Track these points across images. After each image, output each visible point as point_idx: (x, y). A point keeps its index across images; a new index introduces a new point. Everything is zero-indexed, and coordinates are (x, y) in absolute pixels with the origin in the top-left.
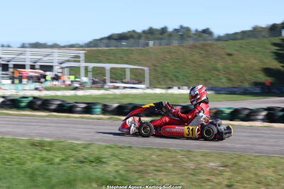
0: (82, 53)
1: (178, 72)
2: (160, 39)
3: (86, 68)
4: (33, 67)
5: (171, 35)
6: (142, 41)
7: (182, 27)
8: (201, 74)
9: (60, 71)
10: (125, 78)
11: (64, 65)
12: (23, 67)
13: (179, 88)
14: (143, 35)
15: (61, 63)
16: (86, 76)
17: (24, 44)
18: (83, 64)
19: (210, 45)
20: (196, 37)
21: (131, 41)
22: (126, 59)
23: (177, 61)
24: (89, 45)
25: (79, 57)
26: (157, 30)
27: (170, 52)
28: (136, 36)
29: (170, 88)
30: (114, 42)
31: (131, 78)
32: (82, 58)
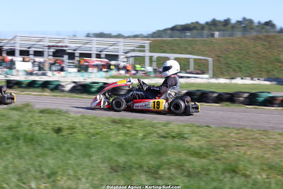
0: (147, 43)
1: (241, 63)
2: (224, 30)
3: (151, 58)
4: (98, 56)
5: (233, 27)
6: (206, 32)
7: (244, 19)
8: (264, 66)
9: (125, 60)
10: (189, 69)
11: (129, 55)
12: (89, 55)
13: (242, 79)
14: (207, 26)
15: (126, 53)
16: (151, 65)
17: (88, 34)
18: (148, 54)
19: (274, 37)
20: (258, 29)
21: (195, 31)
22: (189, 49)
23: (240, 52)
24: (153, 35)
25: (144, 47)
26: (220, 22)
27: (233, 43)
28: (199, 27)
29: (233, 78)
30: (177, 33)
31: (195, 69)
32: (147, 48)
